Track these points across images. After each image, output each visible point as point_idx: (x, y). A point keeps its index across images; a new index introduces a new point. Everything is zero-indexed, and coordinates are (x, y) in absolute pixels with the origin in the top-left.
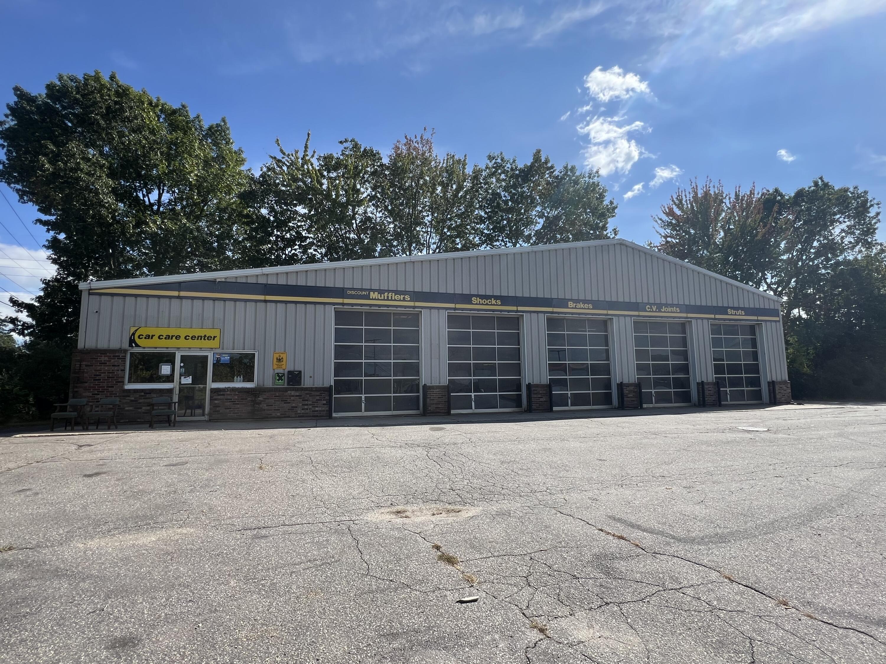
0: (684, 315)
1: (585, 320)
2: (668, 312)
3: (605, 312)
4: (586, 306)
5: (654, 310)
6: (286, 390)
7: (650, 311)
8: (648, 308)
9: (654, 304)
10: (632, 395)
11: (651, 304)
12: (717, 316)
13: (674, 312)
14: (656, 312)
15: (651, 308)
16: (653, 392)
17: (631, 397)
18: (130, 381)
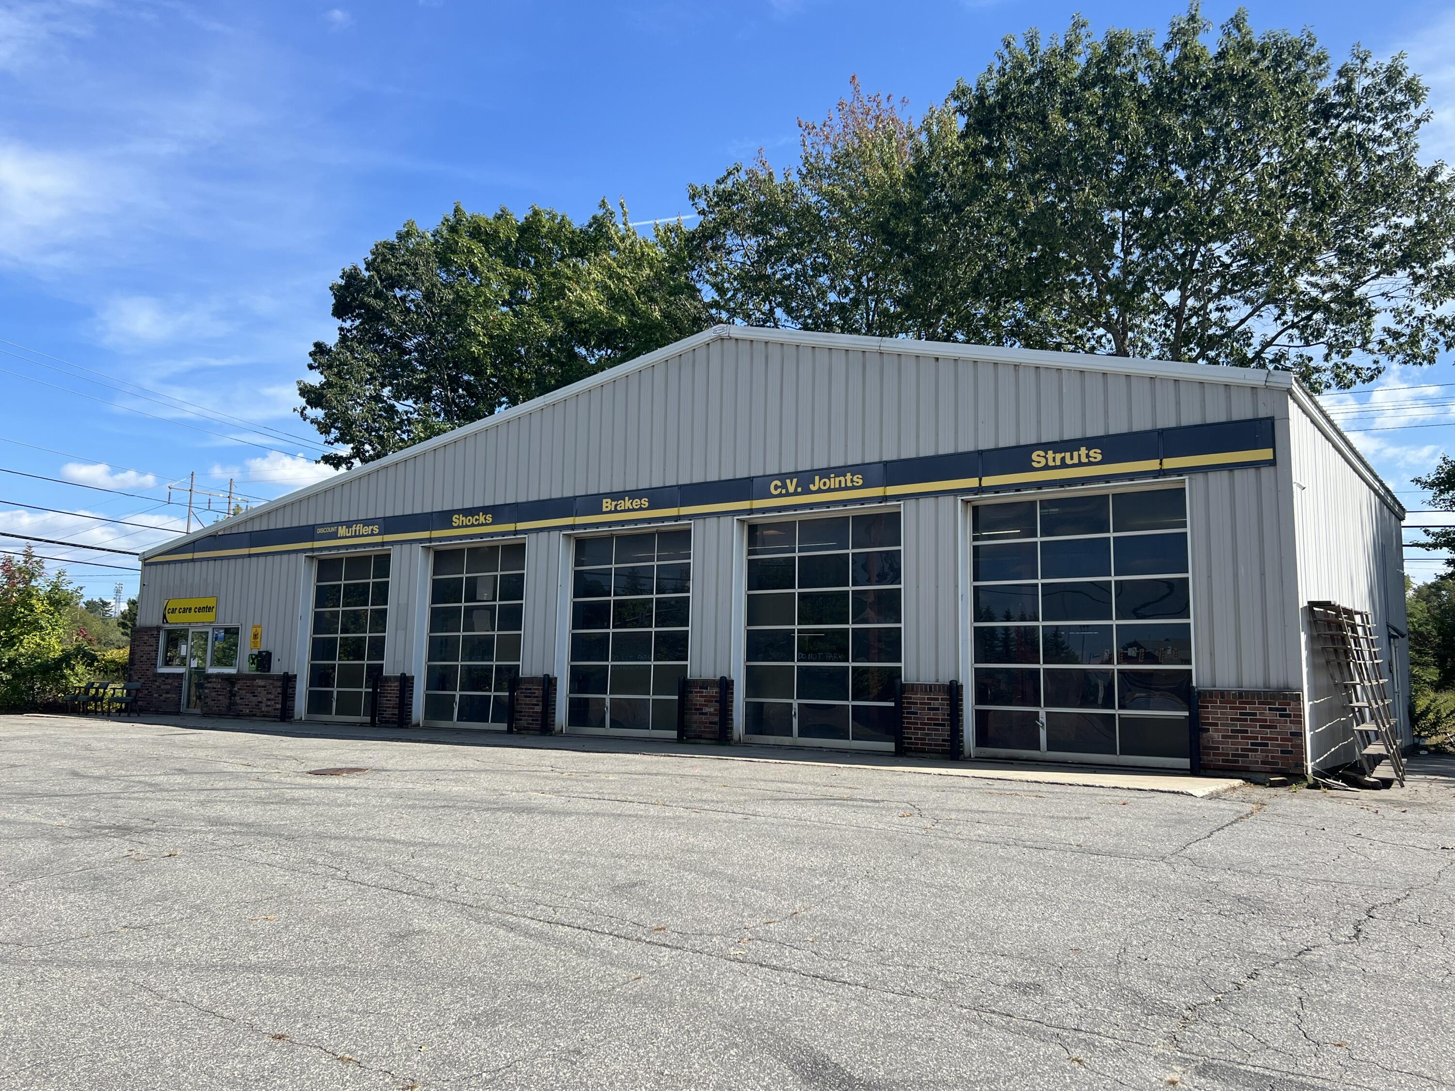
0: (878, 492)
1: (652, 535)
2: (830, 490)
3: (672, 512)
4: (636, 503)
5: (791, 489)
6: (253, 678)
7: (780, 495)
8: (776, 487)
9: (791, 475)
10: (712, 710)
11: (782, 477)
12: (987, 481)
13: (847, 488)
14: (795, 493)
15: (785, 486)
16: (795, 706)
17: (711, 714)
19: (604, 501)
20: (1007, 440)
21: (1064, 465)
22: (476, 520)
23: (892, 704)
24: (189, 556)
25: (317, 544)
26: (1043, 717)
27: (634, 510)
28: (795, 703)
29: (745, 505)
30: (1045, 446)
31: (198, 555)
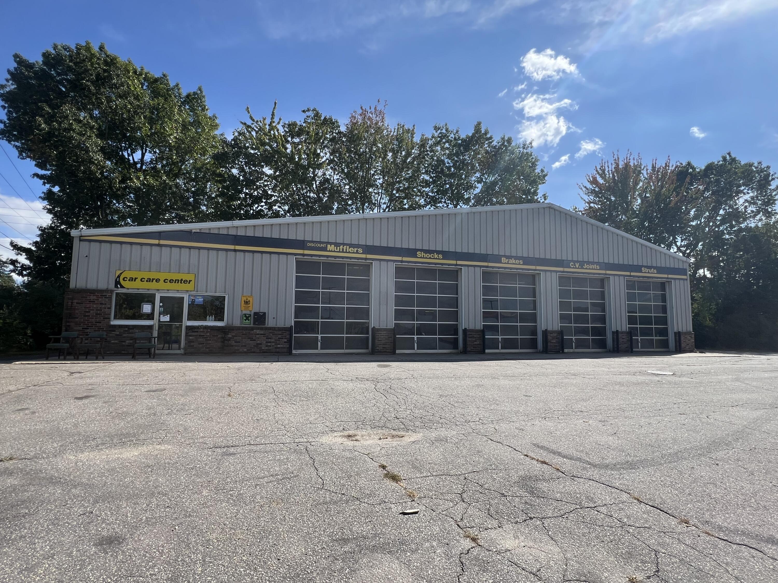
0: (603, 272)
1: (516, 274)
2: (589, 269)
3: (533, 267)
4: (517, 261)
5: (577, 267)
7: (573, 268)
8: (572, 265)
9: (578, 261)
10: (555, 341)
11: (574, 262)
12: (632, 274)
13: (595, 269)
14: (579, 268)
15: (575, 265)
16: (574, 339)
18: (115, 318)
19: (503, 258)
21: (649, 273)
22: (432, 256)
24: (156, 242)
25: (306, 252)
27: (516, 264)
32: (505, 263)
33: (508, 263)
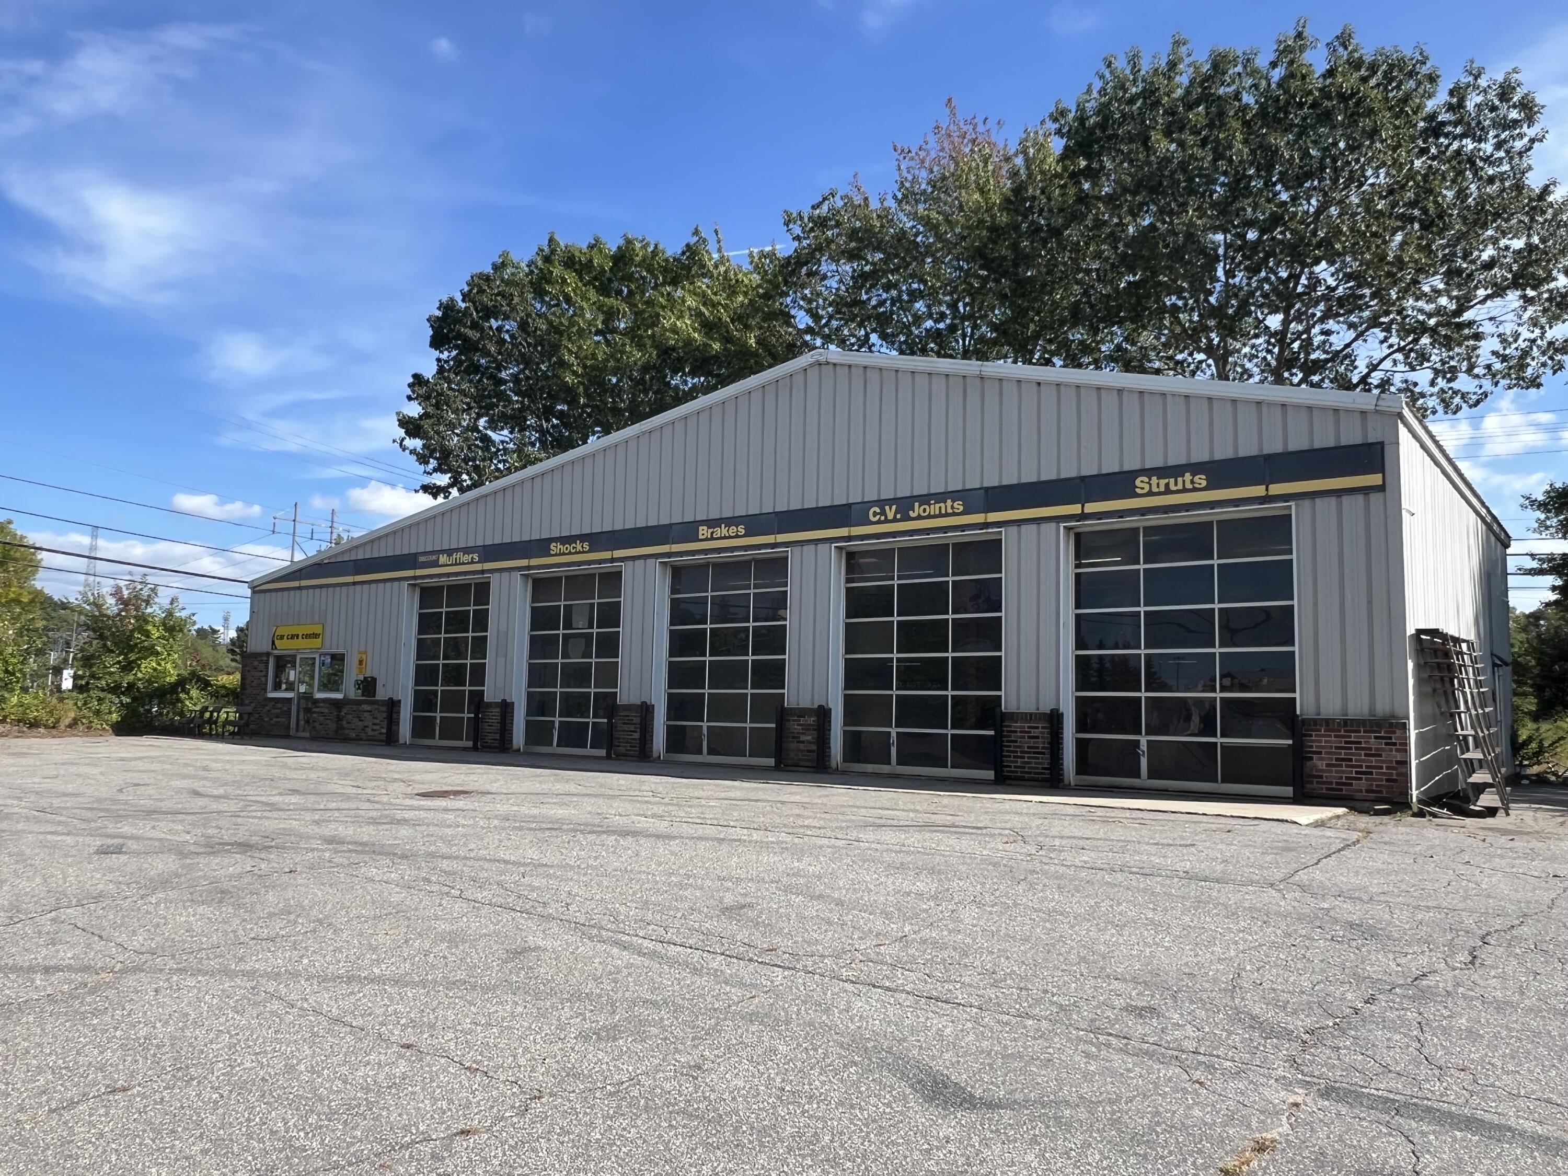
0: (979, 518)
1: (749, 562)
2: (930, 517)
3: (769, 539)
4: (733, 530)
5: (890, 516)
7: (879, 522)
8: (875, 514)
9: (890, 502)
10: (809, 738)
11: (882, 503)
12: (1091, 508)
13: (947, 515)
14: (895, 520)
15: (883, 513)
16: (894, 735)
17: (809, 742)
20: (1110, 466)
21: (1168, 491)
23: (992, 733)
24: (296, 584)
25: (419, 572)
26: (1144, 746)
28: (894, 731)
29: (843, 532)
30: (1149, 472)
31: (304, 583)
32: (706, 539)
33: (712, 539)
